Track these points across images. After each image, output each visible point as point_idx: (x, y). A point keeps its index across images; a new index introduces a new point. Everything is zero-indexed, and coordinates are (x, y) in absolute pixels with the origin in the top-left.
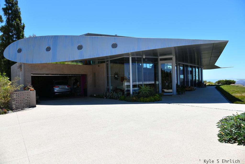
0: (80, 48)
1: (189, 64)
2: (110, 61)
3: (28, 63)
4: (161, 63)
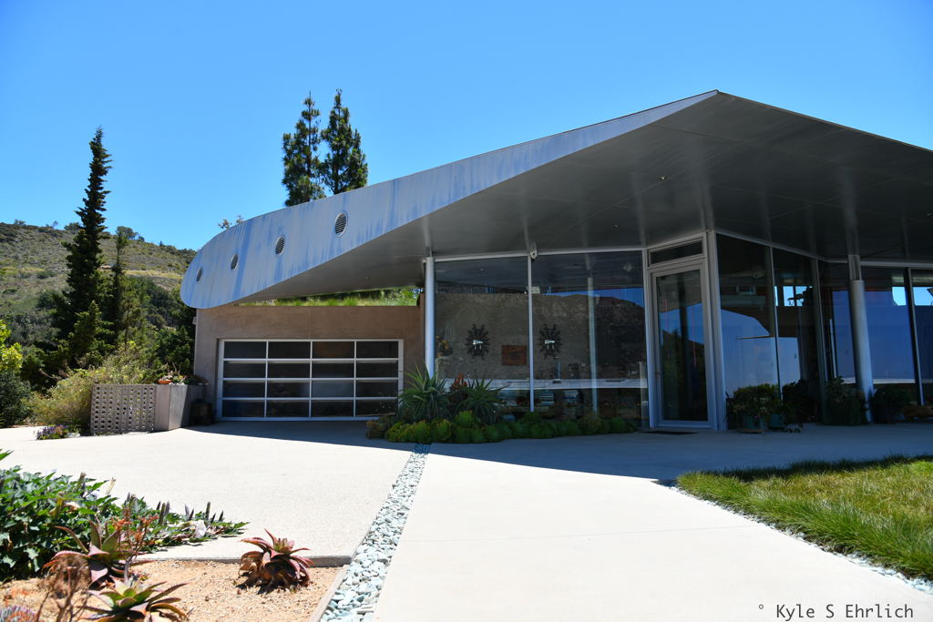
0: (280, 246)
4: (656, 275)
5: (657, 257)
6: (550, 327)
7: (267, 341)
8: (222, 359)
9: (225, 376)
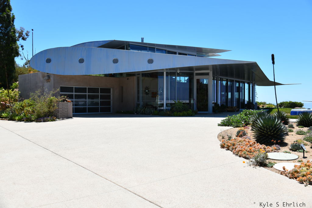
0: (116, 61)
1: (235, 79)
2: (141, 74)
3: (58, 74)
5: (197, 74)
7: (74, 87)
8: (60, 93)
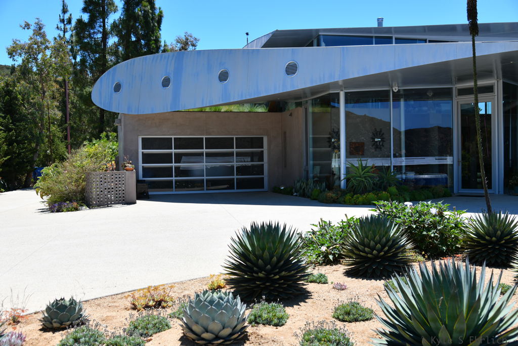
0: (224, 76)
3: (130, 113)
4: (460, 103)
5: (462, 92)
6: (378, 130)
7: (173, 137)
8: (141, 151)
9: (143, 163)
